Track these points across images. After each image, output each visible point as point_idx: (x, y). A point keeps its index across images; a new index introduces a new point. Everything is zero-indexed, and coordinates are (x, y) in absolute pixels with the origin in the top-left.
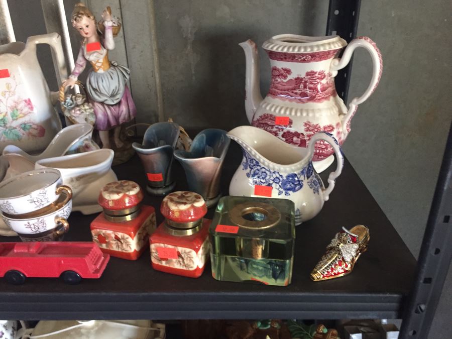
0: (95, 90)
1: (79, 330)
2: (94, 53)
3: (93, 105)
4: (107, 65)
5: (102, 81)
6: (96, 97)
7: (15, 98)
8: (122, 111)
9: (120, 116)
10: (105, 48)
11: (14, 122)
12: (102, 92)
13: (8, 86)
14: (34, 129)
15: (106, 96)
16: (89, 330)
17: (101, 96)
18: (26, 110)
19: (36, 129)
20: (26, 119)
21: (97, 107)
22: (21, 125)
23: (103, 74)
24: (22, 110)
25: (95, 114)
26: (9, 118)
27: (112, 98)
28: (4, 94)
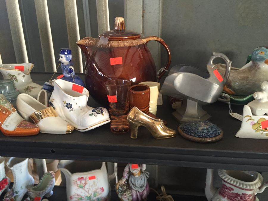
0: (133, 184)
2: (135, 169)
3: (131, 191)
4: (140, 173)
5: (137, 181)
6: (134, 188)
7: (96, 187)
8: (144, 193)
9: (143, 195)
11: (95, 197)
12: (136, 186)
13: (94, 182)
14: (103, 200)
15: (138, 188)
17: (136, 188)
18: (100, 192)
20: (100, 196)
21: (133, 192)
22: (97, 199)
23: (137, 178)
24: (98, 192)
25: (132, 195)
26: (92, 196)
27: (141, 189)
28: (92, 186)
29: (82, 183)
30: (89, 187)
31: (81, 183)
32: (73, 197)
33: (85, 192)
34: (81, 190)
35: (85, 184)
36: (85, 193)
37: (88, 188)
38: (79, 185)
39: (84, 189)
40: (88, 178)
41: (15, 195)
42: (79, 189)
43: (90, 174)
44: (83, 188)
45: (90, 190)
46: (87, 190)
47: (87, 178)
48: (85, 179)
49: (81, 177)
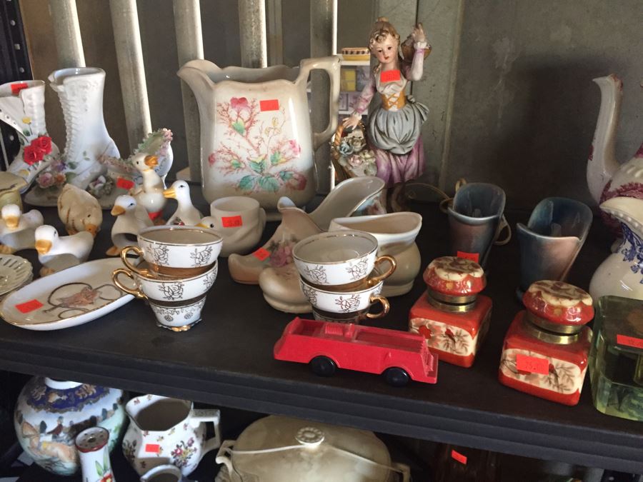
0: (382, 133)
1: (298, 452)
2: (391, 84)
3: (375, 153)
4: (402, 101)
5: (394, 122)
6: (382, 142)
7: (280, 137)
8: (411, 164)
9: (408, 170)
10: (405, 77)
11: (274, 168)
12: (390, 136)
13: (275, 121)
14: (295, 179)
15: (395, 142)
16: (312, 454)
17: (388, 142)
18: (290, 153)
19: (297, 180)
20: (287, 166)
21: (380, 156)
22: (281, 172)
23: (396, 113)
24: (285, 154)
25: (377, 165)
26: (268, 161)
27: (403, 146)
28: (268, 131)
29: (243, 119)
30: (261, 133)
31: (239, 116)
32: (216, 157)
33: (250, 148)
34: (238, 137)
35: (251, 121)
36: (248, 150)
37: (256, 138)
38: (233, 123)
39: (246, 137)
40: (258, 102)
41: (68, 170)
42: (233, 134)
43: (265, 90)
44: (245, 134)
45: (262, 144)
46: (255, 142)
47: (255, 104)
48: (250, 105)
49: (239, 96)
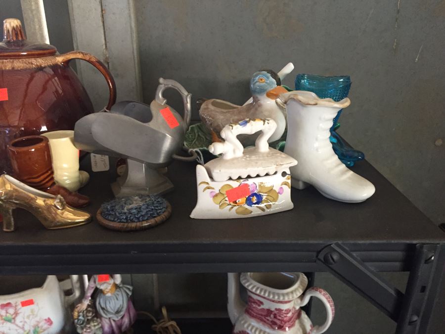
0: (103, 309)
2: (104, 283)
3: (101, 320)
4: (114, 289)
5: (110, 303)
6: (104, 315)
7: (38, 319)
8: (125, 322)
9: (123, 325)
12: (109, 310)
13: (32, 311)
15: (112, 313)
18: (46, 326)
21: (104, 322)
23: (109, 297)
24: (42, 327)
25: (102, 327)
27: (117, 315)
28: (28, 317)
29: (10, 314)
30: (24, 318)
31: (7, 313)
33: (18, 328)
34: (9, 324)
35: (16, 314)
36: (16, 330)
37: (21, 322)
38: (4, 317)
39: (14, 323)
40: (19, 303)
42: (5, 324)
43: (23, 296)
44: (13, 321)
45: (26, 325)
46: (21, 325)
47: (17, 304)
48: (14, 305)
49: (5, 302)
